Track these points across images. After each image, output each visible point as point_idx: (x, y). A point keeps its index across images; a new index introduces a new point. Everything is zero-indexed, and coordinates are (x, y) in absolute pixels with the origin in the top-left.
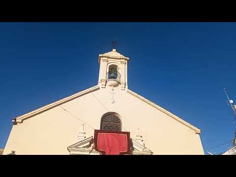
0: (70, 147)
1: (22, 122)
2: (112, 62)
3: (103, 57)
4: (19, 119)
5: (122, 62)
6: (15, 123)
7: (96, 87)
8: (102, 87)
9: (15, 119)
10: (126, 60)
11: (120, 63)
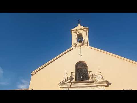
0: (59, 84)
1: (35, 74)
2: (78, 32)
3: (73, 30)
4: (34, 73)
5: (84, 31)
6: (32, 75)
7: (71, 48)
8: (74, 48)
9: (32, 73)
10: (87, 29)
11: (83, 32)
